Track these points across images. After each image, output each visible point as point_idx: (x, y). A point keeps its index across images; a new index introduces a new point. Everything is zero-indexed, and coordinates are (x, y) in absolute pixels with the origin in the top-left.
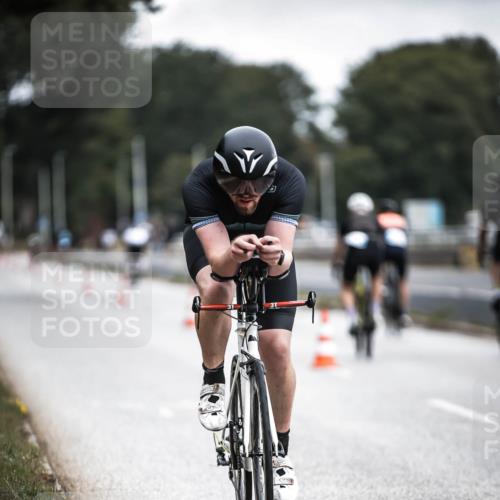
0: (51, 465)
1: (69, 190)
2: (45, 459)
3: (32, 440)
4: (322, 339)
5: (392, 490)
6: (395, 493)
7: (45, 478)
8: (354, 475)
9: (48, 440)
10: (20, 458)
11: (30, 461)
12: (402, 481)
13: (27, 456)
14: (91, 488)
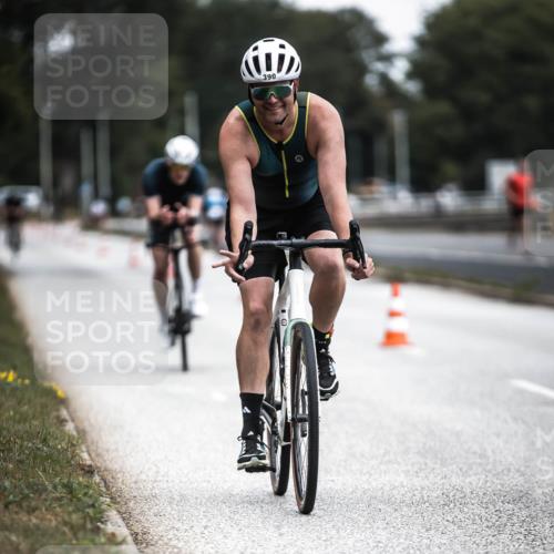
0: (90, 455)
1: (114, 152)
2: (84, 448)
3: (70, 427)
4: (393, 314)
5: (468, 480)
6: (471, 483)
7: (83, 469)
8: (426, 464)
9: (88, 429)
10: (55, 447)
11: (67, 450)
12: (480, 470)
13: (64, 445)
14: (134, 479)
